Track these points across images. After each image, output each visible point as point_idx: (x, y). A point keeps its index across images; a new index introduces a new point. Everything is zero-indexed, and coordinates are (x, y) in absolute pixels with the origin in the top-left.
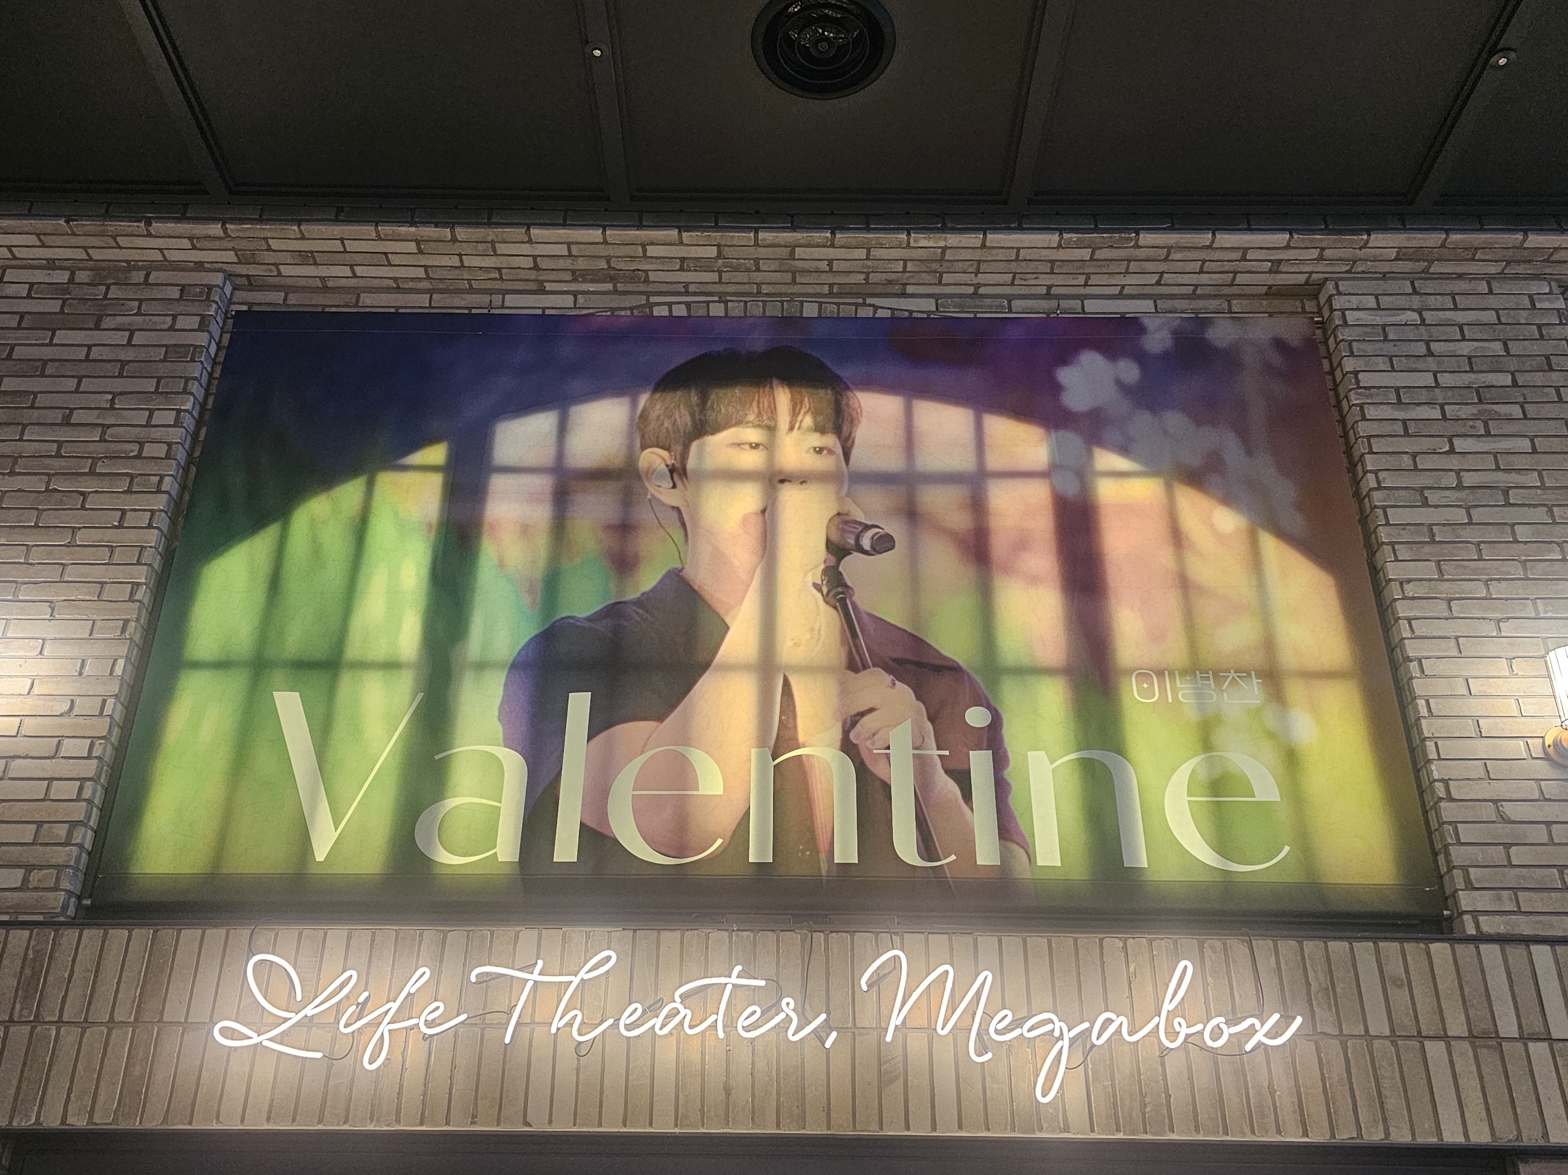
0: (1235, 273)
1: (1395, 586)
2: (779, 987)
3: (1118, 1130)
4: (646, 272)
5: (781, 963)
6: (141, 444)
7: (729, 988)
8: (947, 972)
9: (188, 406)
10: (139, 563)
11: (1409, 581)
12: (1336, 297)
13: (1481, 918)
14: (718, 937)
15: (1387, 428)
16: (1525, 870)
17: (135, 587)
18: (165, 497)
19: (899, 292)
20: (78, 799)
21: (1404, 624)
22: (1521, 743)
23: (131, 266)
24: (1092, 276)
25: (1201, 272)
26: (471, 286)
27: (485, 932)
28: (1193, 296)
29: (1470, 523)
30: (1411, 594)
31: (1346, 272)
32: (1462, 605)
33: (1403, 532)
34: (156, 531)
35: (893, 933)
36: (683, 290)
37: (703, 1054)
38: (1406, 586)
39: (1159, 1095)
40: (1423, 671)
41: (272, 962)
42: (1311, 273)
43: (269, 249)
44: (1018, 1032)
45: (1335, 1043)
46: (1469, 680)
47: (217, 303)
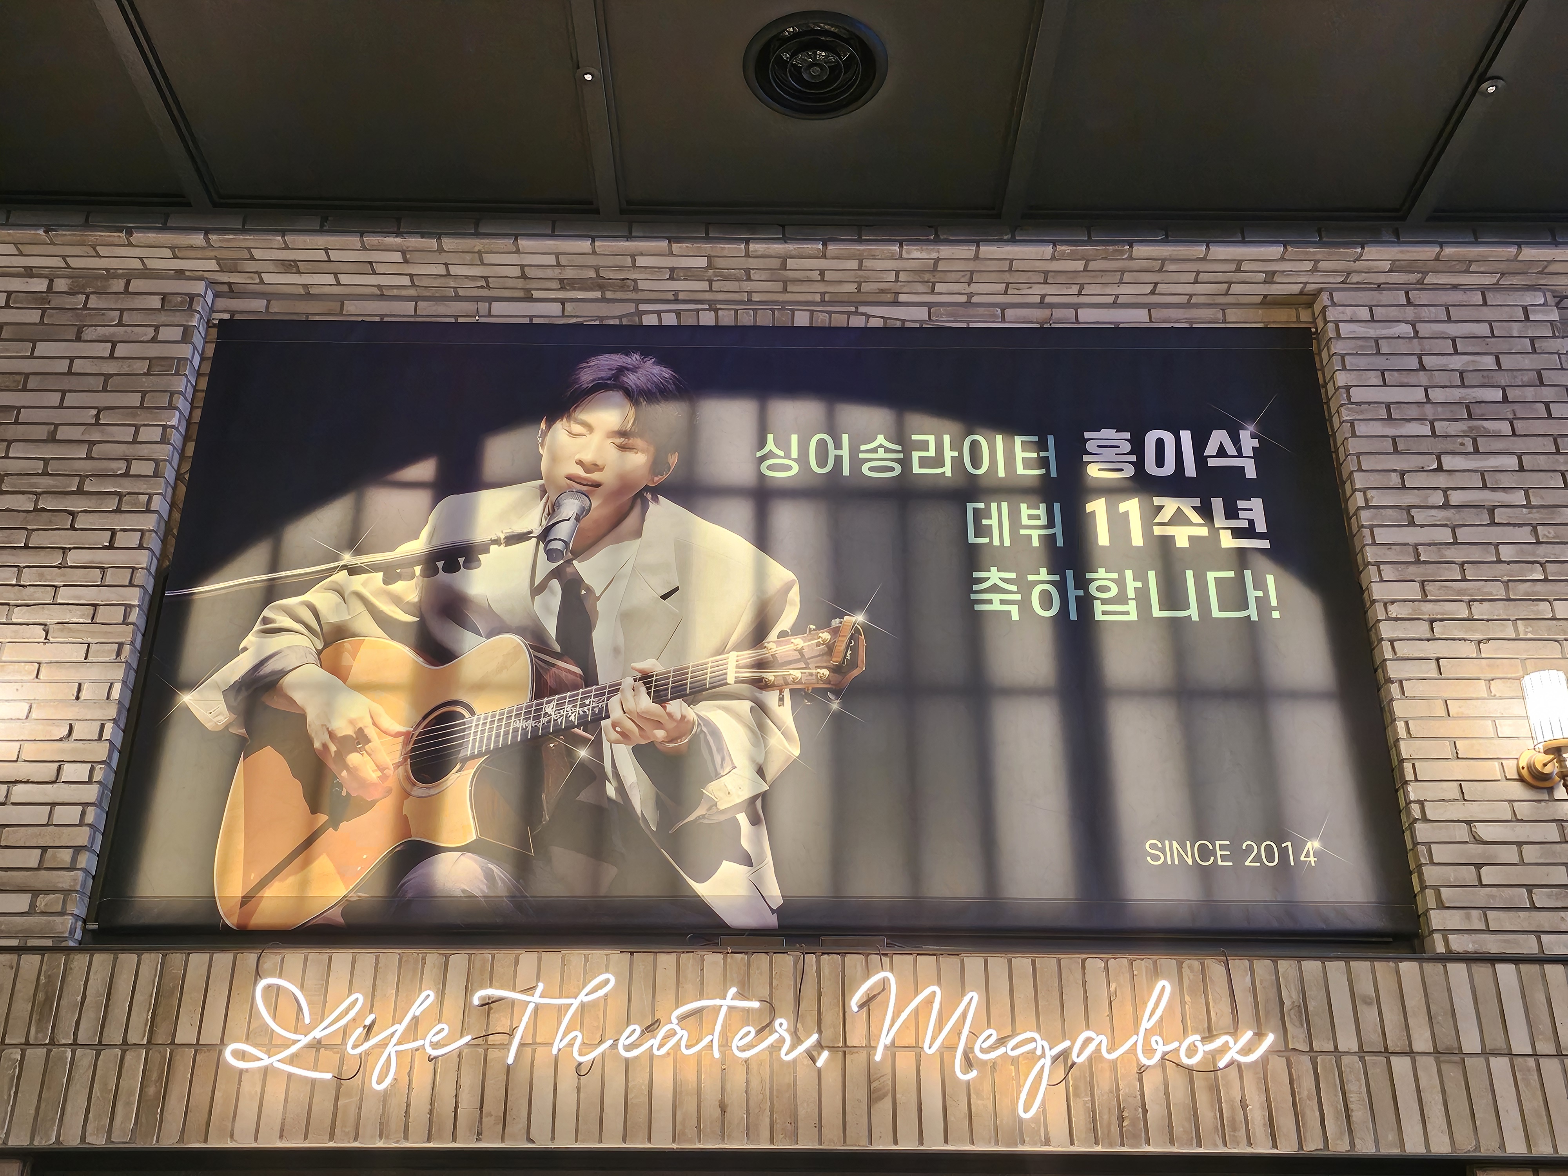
0: (1230, 283)
1: (1379, 607)
2: (772, 1009)
3: (1097, 1143)
4: (635, 281)
5: (775, 983)
6: (129, 462)
7: (724, 1010)
8: (934, 993)
9: (174, 422)
10: (131, 585)
11: (1393, 602)
12: (1330, 308)
13: (1450, 937)
14: (713, 960)
15: (1377, 446)
16: (1494, 890)
17: (128, 609)
18: (155, 516)
19: (891, 300)
20: (81, 824)
21: (1386, 645)
22: (1496, 764)
23: (111, 274)
24: (1085, 285)
25: (1196, 282)
26: (456, 293)
27: (486, 955)
28: (1188, 305)
29: (1455, 543)
30: (1394, 615)
31: (1342, 283)
32: (1444, 626)
33: (1388, 552)
34: (147, 552)
35: (882, 954)
36: (673, 298)
37: (699, 1073)
38: (1390, 608)
39: (1136, 1110)
40: (1403, 692)
41: (279, 987)
42: (1306, 283)
43: (252, 258)
44: (1001, 1051)
45: (1306, 1060)
46: (1448, 701)
47: (199, 312)
